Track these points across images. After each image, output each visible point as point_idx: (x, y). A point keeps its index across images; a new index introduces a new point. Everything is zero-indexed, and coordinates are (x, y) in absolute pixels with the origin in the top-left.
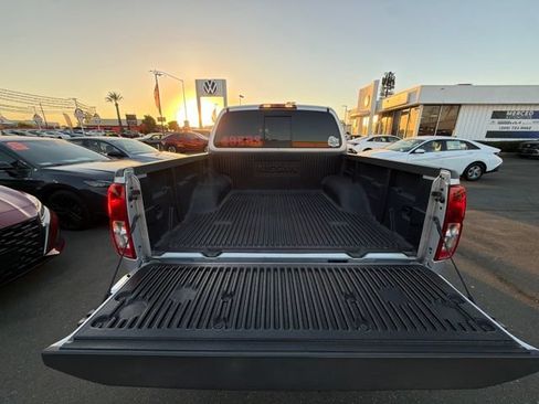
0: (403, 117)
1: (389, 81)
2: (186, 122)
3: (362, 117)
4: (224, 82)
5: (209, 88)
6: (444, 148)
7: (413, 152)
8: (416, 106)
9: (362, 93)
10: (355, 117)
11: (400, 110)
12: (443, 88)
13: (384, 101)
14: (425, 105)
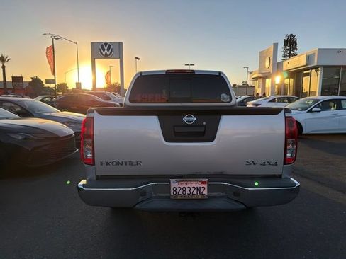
0: (304, 78)
1: (291, 43)
2: (78, 84)
3: (264, 78)
4: (120, 44)
5: (104, 50)
6: (340, 107)
7: (310, 111)
8: (316, 68)
9: (262, 56)
10: (256, 79)
11: (302, 71)
12: (340, 51)
13: (285, 63)
14: (325, 67)
